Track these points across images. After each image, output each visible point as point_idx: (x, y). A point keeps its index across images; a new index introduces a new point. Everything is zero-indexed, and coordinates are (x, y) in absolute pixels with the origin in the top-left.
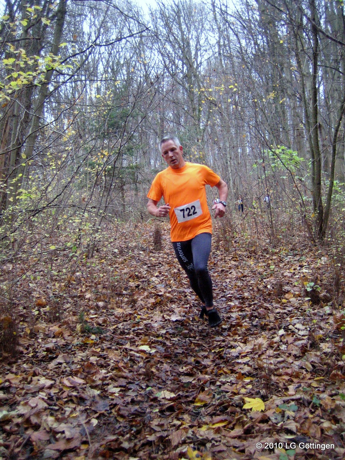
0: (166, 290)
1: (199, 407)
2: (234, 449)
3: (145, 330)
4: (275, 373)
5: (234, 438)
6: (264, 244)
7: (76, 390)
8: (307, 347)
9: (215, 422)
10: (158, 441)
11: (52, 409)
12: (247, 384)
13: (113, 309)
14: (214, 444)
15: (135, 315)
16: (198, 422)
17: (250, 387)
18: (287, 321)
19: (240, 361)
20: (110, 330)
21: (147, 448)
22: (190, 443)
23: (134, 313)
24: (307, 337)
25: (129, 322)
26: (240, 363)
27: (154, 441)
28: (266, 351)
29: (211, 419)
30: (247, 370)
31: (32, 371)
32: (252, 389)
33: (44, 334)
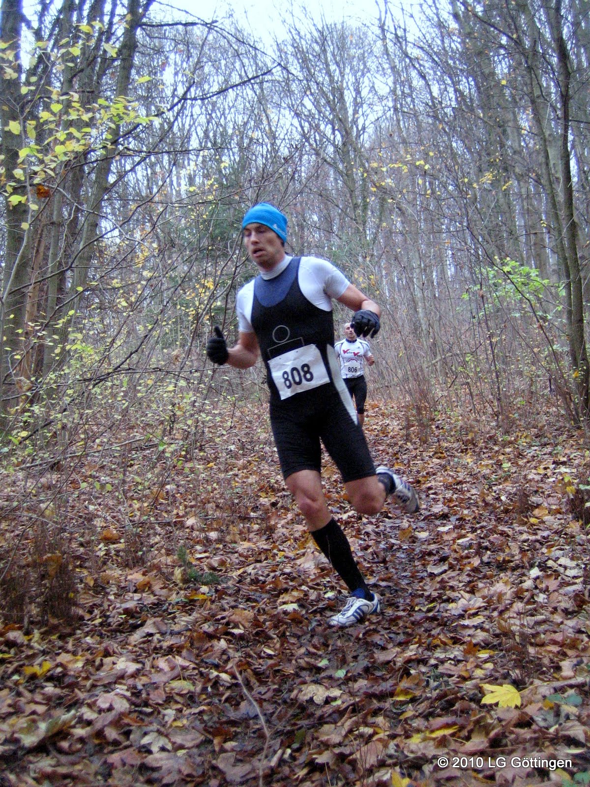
1: (403, 703)
2: (474, 774)
4: (533, 641)
5: (473, 754)
6: (488, 428)
8: (583, 595)
9: (434, 727)
10: (335, 764)
11: (141, 712)
12: (486, 661)
13: (235, 542)
14: (437, 766)
15: (275, 551)
16: (404, 728)
17: (490, 666)
18: (543, 553)
19: (466, 622)
20: (232, 577)
21: (317, 776)
22: (395, 765)
23: (273, 549)
24: (582, 579)
25: (264, 563)
26: (467, 627)
27: (328, 763)
28: (511, 604)
29: (426, 723)
30: (481, 638)
31: (102, 648)
32: (495, 670)
33: (120, 587)
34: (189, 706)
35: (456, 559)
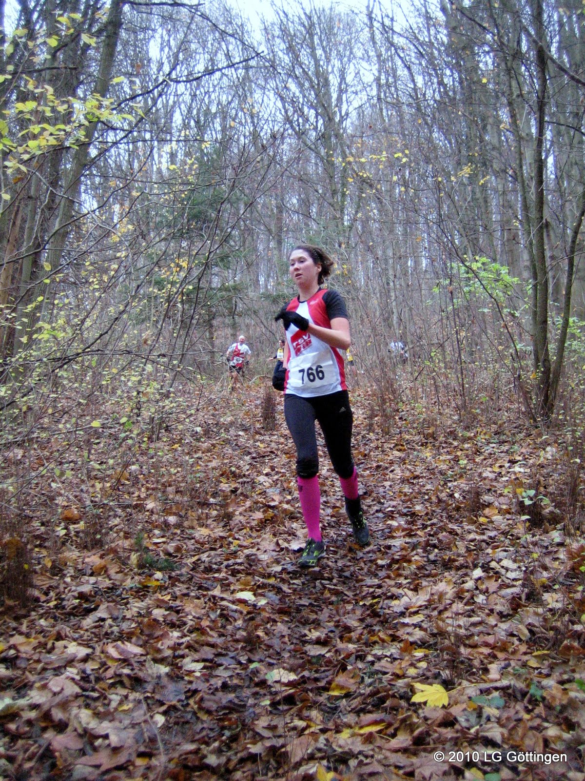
0: (282, 498)
1: (338, 698)
2: (395, 771)
3: (246, 565)
4: (467, 642)
5: (396, 751)
6: (449, 422)
7: (128, 665)
8: (520, 598)
9: (363, 724)
10: (267, 755)
11: (87, 697)
12: (419, 660)
13: (193, 528)
14: (361, 761)
16: (336, 722)
17: (423, 665)
18: (488, 554)
19: (406, 620)
20: (186, 564)
21: (249, 766)
22: (322, 758)
23: (229, 537)
24: (520, 582)
25: (219, 551)
26: (407, 625)
27: (260, 754)
28: (451, 604)
29: (357, 719)
30: (418, 637)
31: (55, 632)
32: (428, 669)
33: (76, 569)
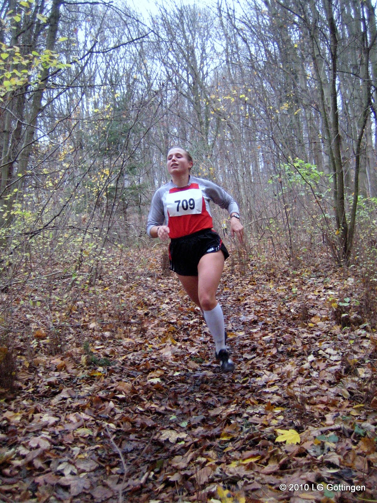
1: (226, 442)
2: (270, 487)
4: (308, 401)
5: (269, 474)
6: (283, 266)
8: (341, 372)
9: (244, 457)
10: (181, 481)
11: (58, 449)
12: (279, 415)
13: (121, 339)
14: (246, 482)
15: (146, 344)
16: (226, 458)
17: (281, 418)
18: (316, 346)
19: (267, 390)
20: (118, 361)
21: (170, 489)
22: (220, 481)
23: (145, 343)
24: (340, 362)
25: (139, 352)
26: (267, 393)
27: (177, 481)
28: (295, 378)
29: (240, 455)
30: (276, 400)
31: (33, 408)
32: (285, 420)
33: (45, 368)
34: (89, 445)
35: (261, 349)
